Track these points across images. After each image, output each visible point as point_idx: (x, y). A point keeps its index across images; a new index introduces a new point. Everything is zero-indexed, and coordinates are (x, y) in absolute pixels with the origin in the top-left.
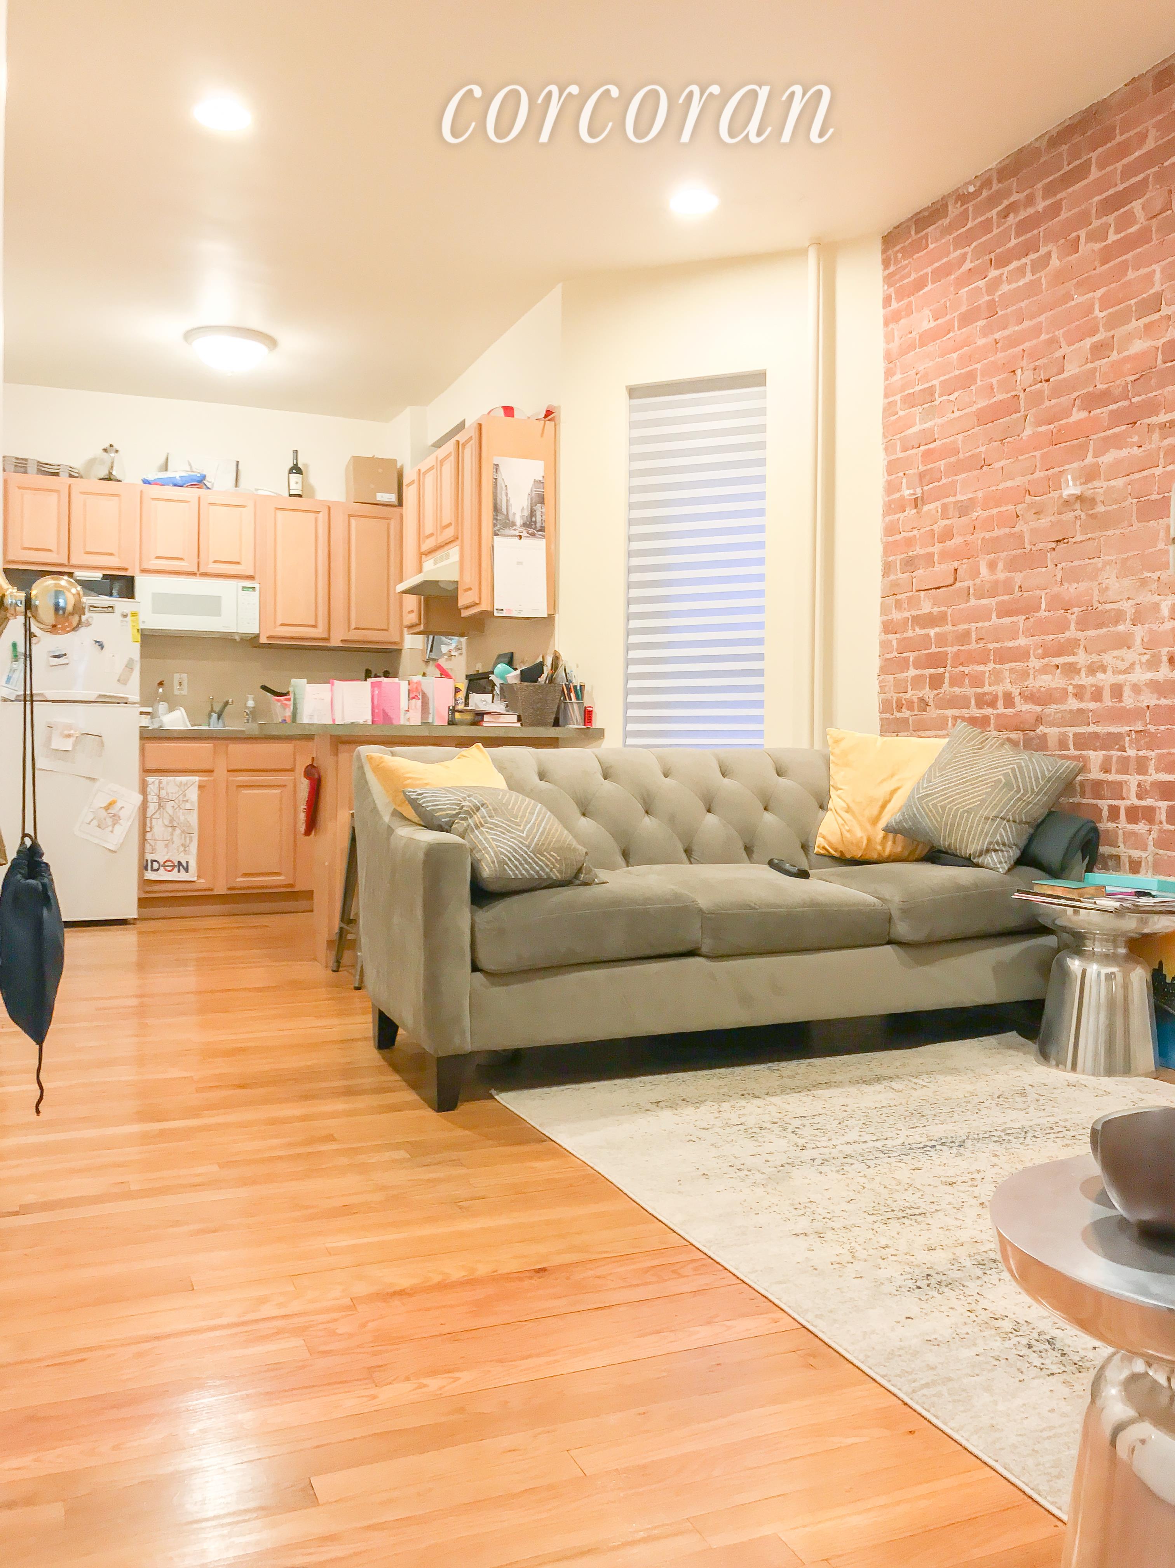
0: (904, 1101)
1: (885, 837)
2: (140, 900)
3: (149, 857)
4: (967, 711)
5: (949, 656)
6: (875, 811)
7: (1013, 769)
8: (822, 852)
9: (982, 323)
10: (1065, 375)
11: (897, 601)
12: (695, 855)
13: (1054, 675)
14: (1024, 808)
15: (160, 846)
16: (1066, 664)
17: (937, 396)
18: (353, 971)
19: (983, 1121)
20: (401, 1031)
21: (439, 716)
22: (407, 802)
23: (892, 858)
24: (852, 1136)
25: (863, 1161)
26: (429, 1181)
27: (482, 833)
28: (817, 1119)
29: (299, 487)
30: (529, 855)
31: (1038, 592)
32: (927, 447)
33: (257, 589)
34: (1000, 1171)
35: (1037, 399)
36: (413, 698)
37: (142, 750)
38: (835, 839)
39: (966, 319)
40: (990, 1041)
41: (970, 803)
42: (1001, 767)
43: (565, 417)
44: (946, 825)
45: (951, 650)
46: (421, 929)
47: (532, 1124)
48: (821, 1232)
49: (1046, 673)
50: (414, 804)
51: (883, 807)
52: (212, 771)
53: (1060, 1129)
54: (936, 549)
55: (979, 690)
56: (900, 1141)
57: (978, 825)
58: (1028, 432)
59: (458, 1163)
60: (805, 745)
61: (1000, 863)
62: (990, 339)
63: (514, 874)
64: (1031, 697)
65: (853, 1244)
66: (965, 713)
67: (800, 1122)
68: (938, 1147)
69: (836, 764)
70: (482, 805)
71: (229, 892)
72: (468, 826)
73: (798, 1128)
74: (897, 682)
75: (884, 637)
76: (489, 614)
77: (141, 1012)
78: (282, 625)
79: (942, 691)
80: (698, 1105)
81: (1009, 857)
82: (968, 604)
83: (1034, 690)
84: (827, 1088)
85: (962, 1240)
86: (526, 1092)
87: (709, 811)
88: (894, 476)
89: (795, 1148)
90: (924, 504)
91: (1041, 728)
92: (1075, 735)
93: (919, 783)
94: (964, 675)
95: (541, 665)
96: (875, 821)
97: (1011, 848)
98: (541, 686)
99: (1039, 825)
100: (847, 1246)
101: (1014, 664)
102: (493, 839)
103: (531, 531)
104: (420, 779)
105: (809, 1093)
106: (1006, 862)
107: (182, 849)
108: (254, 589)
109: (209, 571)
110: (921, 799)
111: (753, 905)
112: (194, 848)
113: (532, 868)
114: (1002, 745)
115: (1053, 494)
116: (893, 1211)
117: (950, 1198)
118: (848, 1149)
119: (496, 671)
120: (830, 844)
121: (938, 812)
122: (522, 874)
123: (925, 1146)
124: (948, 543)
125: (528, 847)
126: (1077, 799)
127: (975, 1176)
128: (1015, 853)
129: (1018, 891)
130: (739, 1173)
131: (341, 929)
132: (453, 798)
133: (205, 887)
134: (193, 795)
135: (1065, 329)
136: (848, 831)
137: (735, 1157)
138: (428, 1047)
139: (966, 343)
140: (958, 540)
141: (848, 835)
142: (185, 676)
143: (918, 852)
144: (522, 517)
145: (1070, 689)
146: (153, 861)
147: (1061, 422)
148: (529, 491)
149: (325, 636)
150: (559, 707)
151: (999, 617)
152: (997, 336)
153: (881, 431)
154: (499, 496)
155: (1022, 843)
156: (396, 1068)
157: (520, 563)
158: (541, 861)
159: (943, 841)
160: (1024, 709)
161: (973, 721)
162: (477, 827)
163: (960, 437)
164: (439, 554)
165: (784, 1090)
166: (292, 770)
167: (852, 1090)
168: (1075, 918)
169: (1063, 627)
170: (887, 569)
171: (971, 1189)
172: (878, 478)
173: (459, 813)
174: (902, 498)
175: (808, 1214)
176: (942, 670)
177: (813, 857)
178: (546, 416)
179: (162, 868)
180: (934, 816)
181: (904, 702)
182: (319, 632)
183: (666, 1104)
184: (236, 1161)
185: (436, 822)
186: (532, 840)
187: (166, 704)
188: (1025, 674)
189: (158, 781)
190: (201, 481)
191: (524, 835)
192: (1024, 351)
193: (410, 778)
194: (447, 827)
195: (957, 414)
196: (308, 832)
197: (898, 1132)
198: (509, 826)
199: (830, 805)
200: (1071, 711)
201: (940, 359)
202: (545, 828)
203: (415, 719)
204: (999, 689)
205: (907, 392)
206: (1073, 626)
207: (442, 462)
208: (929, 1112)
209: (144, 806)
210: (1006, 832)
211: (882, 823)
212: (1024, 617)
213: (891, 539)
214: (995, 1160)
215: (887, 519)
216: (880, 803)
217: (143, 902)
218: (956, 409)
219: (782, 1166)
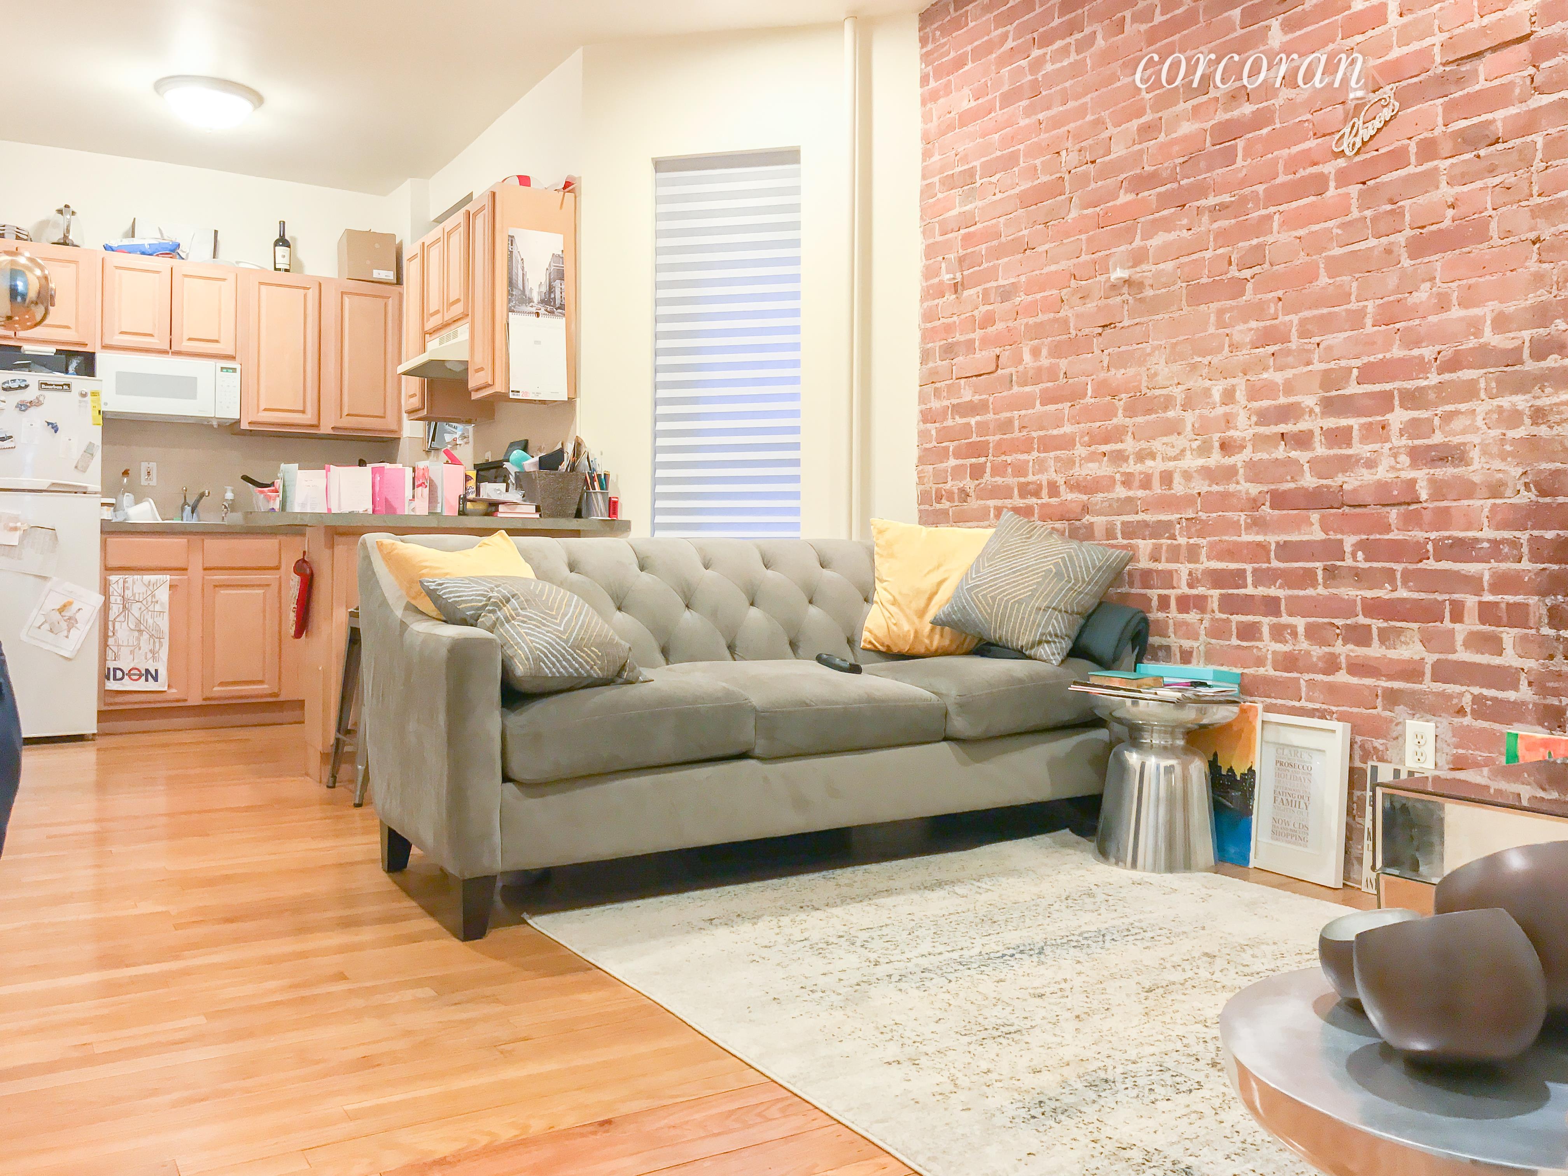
0: (971, 907)
1: (932, 630)
2: (100, 713)
3: (111, 665)
4: (1010, 501)
5: (991, 445)
6: (922, 603)
7: (1063, 558)
8: (869, 646)
9: (1024, 103)
10: (1112, 156)
11: (936, 389)
12: (738, 651)
13: (1100, 462)
14: (1075, 599)
15: (124, 652)
16: (1113, 452)
17: (978, 177)
18: (351, 787)
19: (1057, 925)
20: (415, 851)
21: (448, 505)
22: (424, 593)
23: (940, 651)
24: (925, 947)
25: (942, 975)
26: (461, 1022)
27: (513, 627)
28: (885, 931)
29: (286, 260)
30: (567, 651)
31: (1084, 378)
32: (967, 230)
33: (238, 371)
34: (1087, 979)
35: (1083, 181)
36: (419, 486)
37: (104, 545)
38: (881, 633)
39: (1008, 99)
40: (1044, 839)
41: (1021, 594)
42: (1050, 556)
43: (586, 188)
44: (997, 616)
45: (993, 439)
46: (444, 736)
47: (574, 950)
48: (915, 1058)
49: (1092, 461)
50: (432, 595)
51: (930, 599)
52: (186, 569)
53: (1137, 931)
54: (978, 334)
55: (1022, 480)
56: (976, 951)
57: (1030, 615)
58: (1074, 214)
59: (495, 999)
60: (843, 536)
61: (1053, 654)
62: (1034, 119)
63: (551, 671)
64: (1076, 486)
65: (953, 1071)
66: (1008, 502)
67: (868, 935)
68: (1017, 956)
69: (882, 556)
70: (513, 596)
71: (205, 703)
72: (497, 619)
73: (867, 941)
74: (936, 473)
75: (922, 426)
76: (503, 397)
77: (101, 839)
78: (265, 410)
79: (984, 481)
80: (755, 920)
81: (1062, 648)
82: (1011, 392)
83: (1081, 478)
84: (889, 896)
85: (1066, 1059)
86: (562, 914)
87: (752, 604)
88: (932, 260)
89: (868, 963)
90: (964, 289)
91: (1088, 517)
92: (1123, 523)
93: (967, 574)
94: (1006, 464)
95: (561, 452)
96: (922, 613)
97: (1064, 639)
98: (562, 475)
99: (1089, 617)
100: (946, 1074)
101: (1059, 452)
102: (526, 633)
103: (549, 308)
104: (438, 568)
105: (871, 902)
106: (1059, 654)
107: (150, 655)
108: (234, 370)
109: (183, 349)
110: (969, 590)
111: (808, 701)
112: (164, 654)
113: (571, 666)
114: (1051, 534)
115: (1099, 278)
116: (986, 1029)
117: (1042, 1013)
118: (925, 962)
119: (512, 458)
120: (876, 638)
121: (988, 604)
122: (559, 672)
123: (1004, 955)
124: (990, 330)
125: (566, 642)
126: (1124, 590)
127: (1063, 985)
128: (1067, 645)
129: (1075, 683)
130: (813, 996)
131: (338, 740)
132: (481, 589)
133: (178, 697)
134: (163, 595)
135: (1111, 110)
136: (895, 624)
137: (806, 977)
138: (452, 868)
139: (1009, 123)
140: (1000, 326)
141: (894, 628)
142: (153, 465)
143: (965, 646)
144: (540, 293)
145: (1118, 476)
146: (115, 670)
147: (1108, 205)
148: (547, 266)
149: (315, 422)
150: (581, 499)
151: (1043, 404)
152: (1041, 116)
153: (919, 214)
154: (514, 270)
155: (1074, 634)
156: (409, 891)
157: (537, 342)
158: (582, 657)
159: (994, 635)
160: (1069, 498)
161: (1016, 510)
162: (508, 621)
163: (1002, 220)
164: (444, 333)
165: (845, 900)
166: (277, 568)
167: (915, 896)
168: (1134, 710)
169: (1110, 413)
170: (926, 356)
171: (1062, 1000)
172: (916, 263)
173: (486, 605)
174: (941, 283)
175: (895, 1038)
176: (984, 459)
177: (859, 653)
178: (565, 188)
179: (126, 677)
180: (984, 607)
181: (944, 493)
182: (308, 418)
183: (721, 921)
184: (225, 1010)
185: (459, 616)
186: (571, 634)
187: (131, 496)
188: (1071, 462)
189: (122, 580)
190: (174, 251)
191: (562, 629)
192: (1069, 132)
193: (426, 567)
194: (473, 621)
195: (999, 196)
196: (298, 634)
197: (973, 941)
198: (545, 619)
199: (876, 598)
200: (1119, 499)
201: (981, 140)
202: (583, 622)
203: (421, 507)
204: (1043, 478)
205: (945, 174)
206: (1120, 412)
207: (449, 234)
208: (1000, 918)
209: (106, 607)
210: (1059, 623)
211: (930, 616)
212: (1069, 404)
213: (929, 325)
214: (1079, 967)
215: (925, 305)
216: (927, 596)
217: (103, 716)
218: (997, 191)
219: (858, 985)
